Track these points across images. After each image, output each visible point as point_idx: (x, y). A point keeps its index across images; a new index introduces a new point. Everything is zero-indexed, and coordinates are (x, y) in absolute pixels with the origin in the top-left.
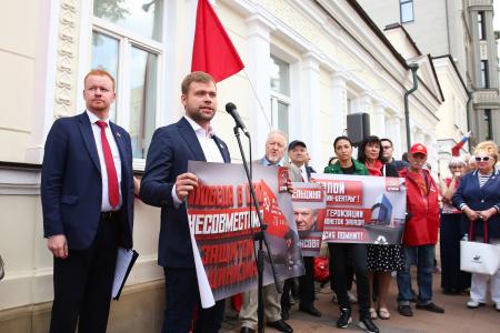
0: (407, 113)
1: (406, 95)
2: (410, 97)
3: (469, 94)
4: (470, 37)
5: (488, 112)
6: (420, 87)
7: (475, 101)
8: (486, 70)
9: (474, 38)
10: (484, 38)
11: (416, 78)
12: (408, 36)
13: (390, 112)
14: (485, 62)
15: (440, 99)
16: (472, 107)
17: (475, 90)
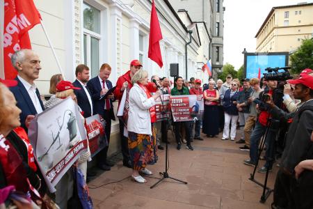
0: (186, 53)
1: (186, 45)
2: (188, 46)
3: (211, 40)
4: (212, 11)
5: (218, 48)
6: (193, 41)
7: (213, 42)
8: (218, 28)
9: (214, 11)
10: (218, 11)
11: (191, 37)
12: (188, 16)
13: (179, 53)
14: (218, 23)
15: (199, 44)
16: (211, 45)
17: (213, 37)
